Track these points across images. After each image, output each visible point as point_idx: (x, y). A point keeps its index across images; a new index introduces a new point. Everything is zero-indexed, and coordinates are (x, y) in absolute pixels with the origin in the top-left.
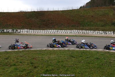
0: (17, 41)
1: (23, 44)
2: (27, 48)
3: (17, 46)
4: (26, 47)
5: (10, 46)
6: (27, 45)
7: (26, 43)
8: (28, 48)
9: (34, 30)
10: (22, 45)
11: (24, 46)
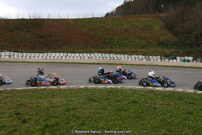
0: (41, 73)
1: (50, 78)
2: (58, 84)
3: (40, 80)
4: (56, 82)
5: (28, 81)
6: (57, 79)
7: (56, 76)
8: (60, 84)
9: (23, 52)
10: (48, 79)
11: (51, 80)
